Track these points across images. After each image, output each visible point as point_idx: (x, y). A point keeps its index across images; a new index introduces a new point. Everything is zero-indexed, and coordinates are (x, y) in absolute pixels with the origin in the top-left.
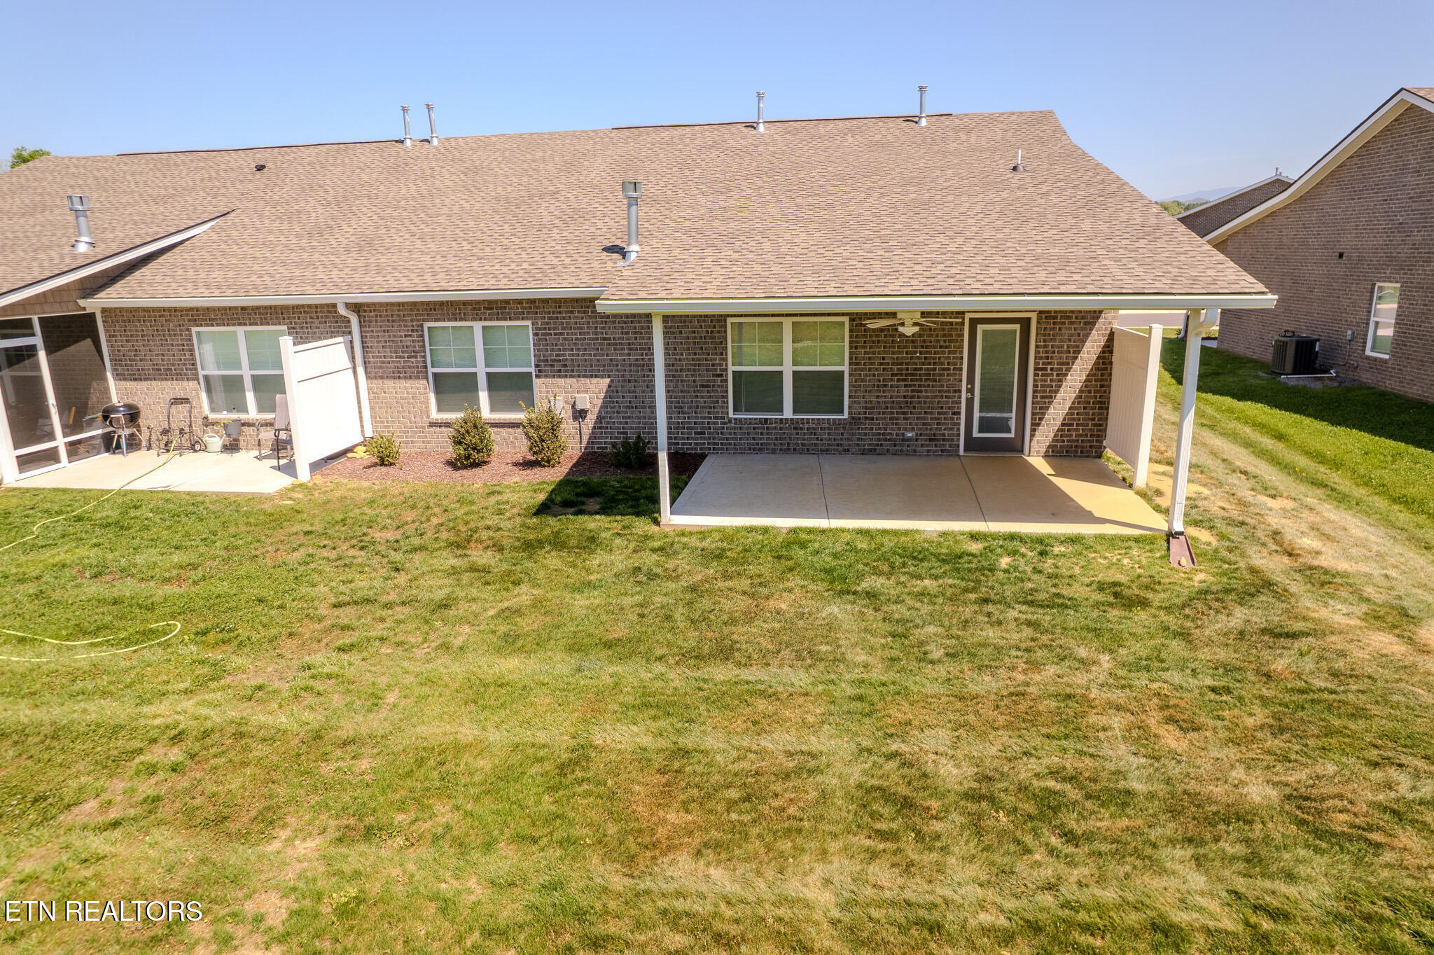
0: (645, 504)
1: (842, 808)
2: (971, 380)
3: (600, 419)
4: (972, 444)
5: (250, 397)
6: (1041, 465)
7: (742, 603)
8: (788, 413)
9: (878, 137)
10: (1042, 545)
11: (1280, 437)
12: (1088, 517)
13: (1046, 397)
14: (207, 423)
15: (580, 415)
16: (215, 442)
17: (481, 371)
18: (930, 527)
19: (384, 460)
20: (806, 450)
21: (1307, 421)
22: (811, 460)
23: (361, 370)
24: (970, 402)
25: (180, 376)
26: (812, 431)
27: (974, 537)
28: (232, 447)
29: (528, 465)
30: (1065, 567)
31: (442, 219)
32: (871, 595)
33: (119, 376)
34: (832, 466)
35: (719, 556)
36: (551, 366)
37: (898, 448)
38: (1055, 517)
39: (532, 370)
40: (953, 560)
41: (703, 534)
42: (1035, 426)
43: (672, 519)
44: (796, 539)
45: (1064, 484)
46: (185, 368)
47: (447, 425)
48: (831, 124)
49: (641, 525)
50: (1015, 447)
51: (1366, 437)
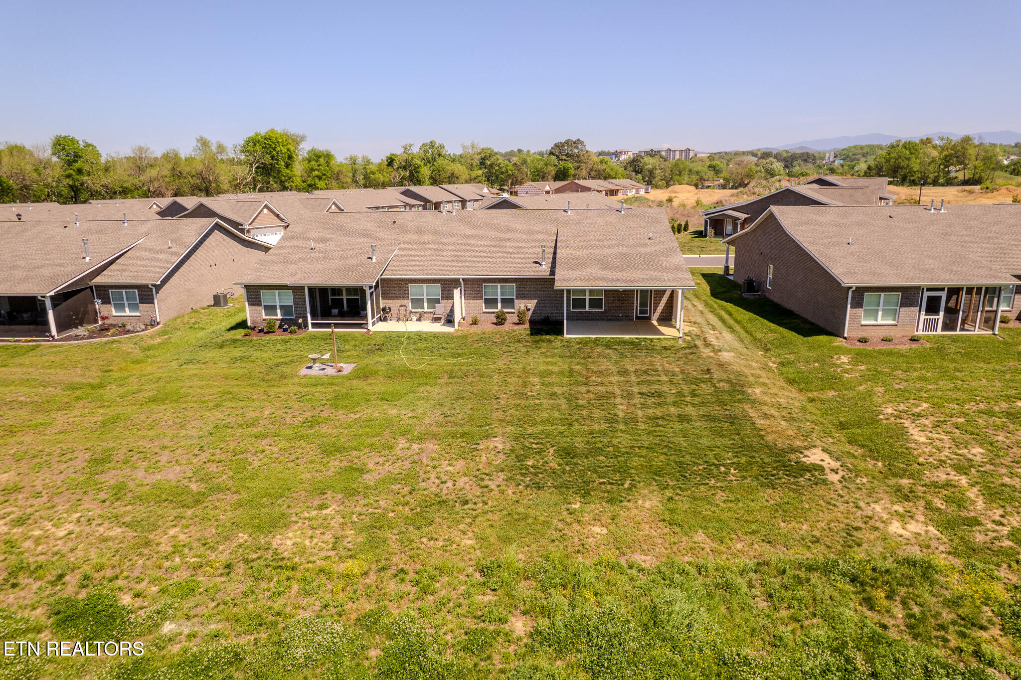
0: (560, 332)
1: (615, 373)
2: (637, 300)
3: (534, 311)
4: (637, 318)
5: (426, 305)
6: (655, 323)
7: (590, 351)
8: (587, 309)
9: (608, 219)
10: (652, 340)
11: (731, 315)
12: (664, 335)
13: (656, 305)
14: (411, 312)
15: (529, 310)
16: (415, 318)
17: (499, 297)
18: (627, 337)
19: (475, 323)
20: (592, 320)
21: (741, 309)
22: (594, 322)
23: (463, 297)
24: (637, 306)
25: (404, 298)
26: (594, 314)
27: (637, 338)
28: (419, 320)
29: (517, 324)
30: (656, 344)
31: (477, 249)
32: (615, 349)
33: (383, 298)
34: (599, 323)
35: (581, 343)
36: (520, 296)
37: (618, 319)
38: (656, 334)
39: (515, 297)
40: (632, 343)
41: (575, 339)
42: (654, 313)
43: (567, 336)
44: (596, 339)
45: (659, 327)
46: (405, 296)
47: (494, 313)
48: (592, 211)
49: (560, 337)
50: (649, 318)
51: (751, 315)
